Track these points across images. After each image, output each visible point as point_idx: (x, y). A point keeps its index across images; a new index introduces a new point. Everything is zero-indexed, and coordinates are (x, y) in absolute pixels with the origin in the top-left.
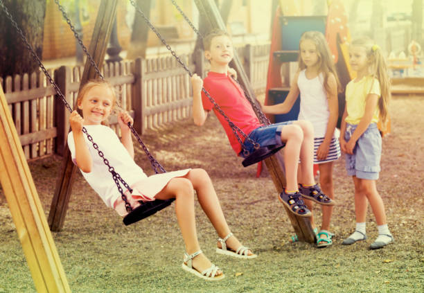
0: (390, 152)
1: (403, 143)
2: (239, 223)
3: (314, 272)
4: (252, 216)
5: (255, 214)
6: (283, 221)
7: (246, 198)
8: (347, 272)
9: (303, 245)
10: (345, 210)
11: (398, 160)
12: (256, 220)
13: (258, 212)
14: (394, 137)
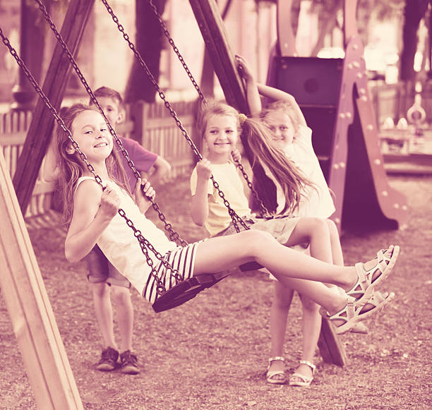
0: (411, 250)
1: (426, 240)
2: (232, 336)
3: (358, 405)
4: (248, 326)
5: (252, 325)
6: (294, 335)
7: (234, 302)
8: (406, 406)
9: (330, 368)
10: (377, 324)
11: (426, 262)
12: (255, 332)
13: (256, 321)
14: (413, 231)
